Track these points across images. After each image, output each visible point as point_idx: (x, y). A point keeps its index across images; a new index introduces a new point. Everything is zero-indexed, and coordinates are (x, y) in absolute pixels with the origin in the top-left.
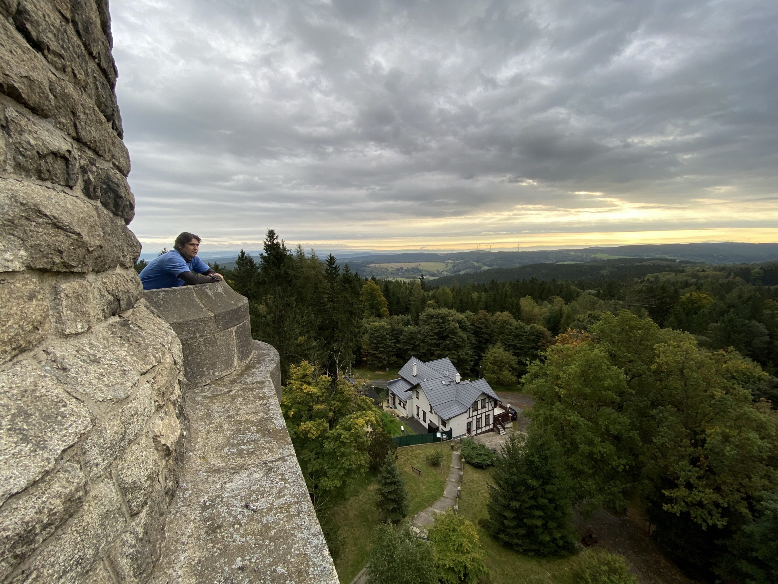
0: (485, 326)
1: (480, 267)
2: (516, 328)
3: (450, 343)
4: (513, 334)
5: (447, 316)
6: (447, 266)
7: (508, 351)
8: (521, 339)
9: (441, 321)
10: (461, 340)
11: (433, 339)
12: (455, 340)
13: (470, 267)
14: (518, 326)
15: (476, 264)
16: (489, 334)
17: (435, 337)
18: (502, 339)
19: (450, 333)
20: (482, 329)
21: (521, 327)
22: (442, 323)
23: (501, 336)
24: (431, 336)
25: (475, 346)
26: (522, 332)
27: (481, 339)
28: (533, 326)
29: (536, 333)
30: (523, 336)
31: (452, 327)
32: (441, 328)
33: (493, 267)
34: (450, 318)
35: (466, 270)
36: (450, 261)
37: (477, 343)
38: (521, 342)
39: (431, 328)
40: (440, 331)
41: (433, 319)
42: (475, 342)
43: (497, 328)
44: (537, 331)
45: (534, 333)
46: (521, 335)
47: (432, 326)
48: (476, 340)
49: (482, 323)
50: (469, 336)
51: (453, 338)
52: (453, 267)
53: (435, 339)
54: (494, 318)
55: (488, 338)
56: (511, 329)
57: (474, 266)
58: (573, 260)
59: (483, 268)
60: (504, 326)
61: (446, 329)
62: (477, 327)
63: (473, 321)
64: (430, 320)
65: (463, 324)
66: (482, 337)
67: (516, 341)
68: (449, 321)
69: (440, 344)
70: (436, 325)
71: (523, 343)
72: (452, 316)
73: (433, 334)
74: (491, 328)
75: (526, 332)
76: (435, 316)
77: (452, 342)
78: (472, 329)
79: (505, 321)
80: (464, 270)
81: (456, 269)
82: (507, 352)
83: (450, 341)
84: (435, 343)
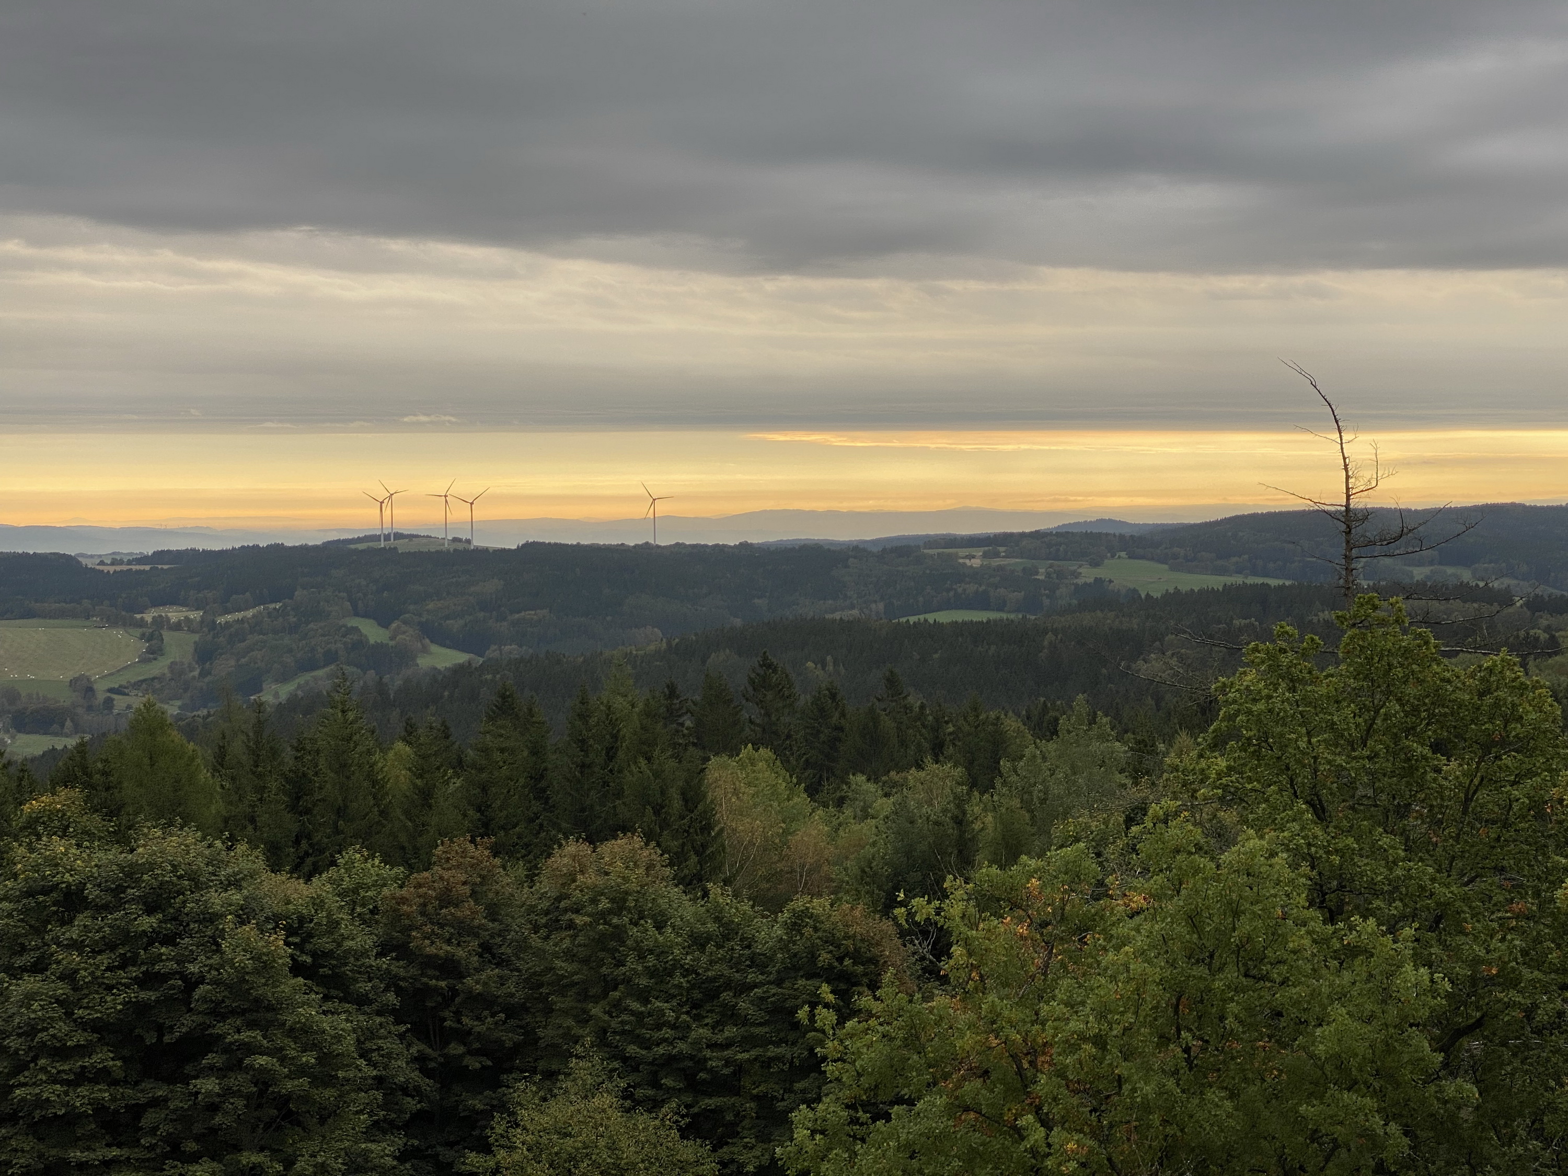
0: (486, 948)
1: (405, 656)
2: (699, 942)
3: (227, 1092)
4: (678, 979)
5: (197, 885)
6: (155, 652)
7: (654, 1105)
8: (731, 1015)
9: (147, 922)
10: (309, 1058)
11: (81, 1078)
12: (262, 1060)
13: (331, 658)
14: (711, 927)
15: (373, 633)
16: (512, 1011)
17: (102, 1058)
18: (602, 1033)
19: (217, 1012)
20: (461, 976)
21: (729, 931)
22: (155, 938)
23: (596, 1010)
24: (61, 1052)
25: (411, 1104)
26: (735, 965)
27: (455, 1049)
28: (805, 913)
29: (824, 957)
30: (744, 988)
31: (242, 959)
32: (148, 980)
33: (492, 652)
34: (216, 899)
35: (304, 678)
36: (174, 614)
37: (426, 1084)
38: (730, 1031)
39: (62, 989)
40: (140, 1009)
41: (82, 919)
42: (415, 1076)
43: (569, 955)
44: (831, 940)
45: (813, 957)
46: (728, 985)
47: (69, 976)
48: (420, 1061)
49: (464, 930)
50: (372, 1034)
51: (250, 1049)
52: (205, 655)
53: (102, 1076)
54: (546, 886)
55: (509, 1038)
56: (661, 952)
57: (360, 644)
58: (983, 603)
59: (424, 662)
60: (619, 935)
61: (191, 984)
62: (429, 962)
63: (396, 916)
64: (55, 930)
65: (324, 943)
66: (463, 1035)
67: (701, 1032)
68: (211, 918)
69: (137, 1111)
70: (104, 960)
71: (748, 1042)
72: (234, 883)
73: (80, 1038)
74: (528, 964)
75: (758, 962)
76: (92, 893)
77: (238, 1080)
78: (392, 983)
79: (619, 903)
80: (284, 678)
81: (224, 666)
82: (642, 1119)
83: (221, 1072)
84: (100, 1108)
